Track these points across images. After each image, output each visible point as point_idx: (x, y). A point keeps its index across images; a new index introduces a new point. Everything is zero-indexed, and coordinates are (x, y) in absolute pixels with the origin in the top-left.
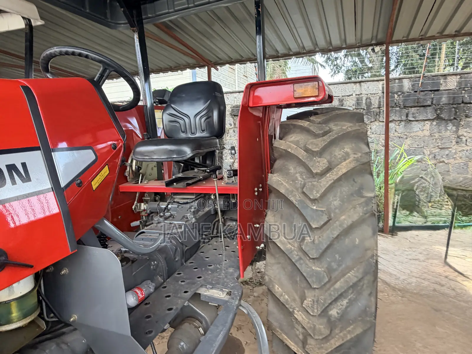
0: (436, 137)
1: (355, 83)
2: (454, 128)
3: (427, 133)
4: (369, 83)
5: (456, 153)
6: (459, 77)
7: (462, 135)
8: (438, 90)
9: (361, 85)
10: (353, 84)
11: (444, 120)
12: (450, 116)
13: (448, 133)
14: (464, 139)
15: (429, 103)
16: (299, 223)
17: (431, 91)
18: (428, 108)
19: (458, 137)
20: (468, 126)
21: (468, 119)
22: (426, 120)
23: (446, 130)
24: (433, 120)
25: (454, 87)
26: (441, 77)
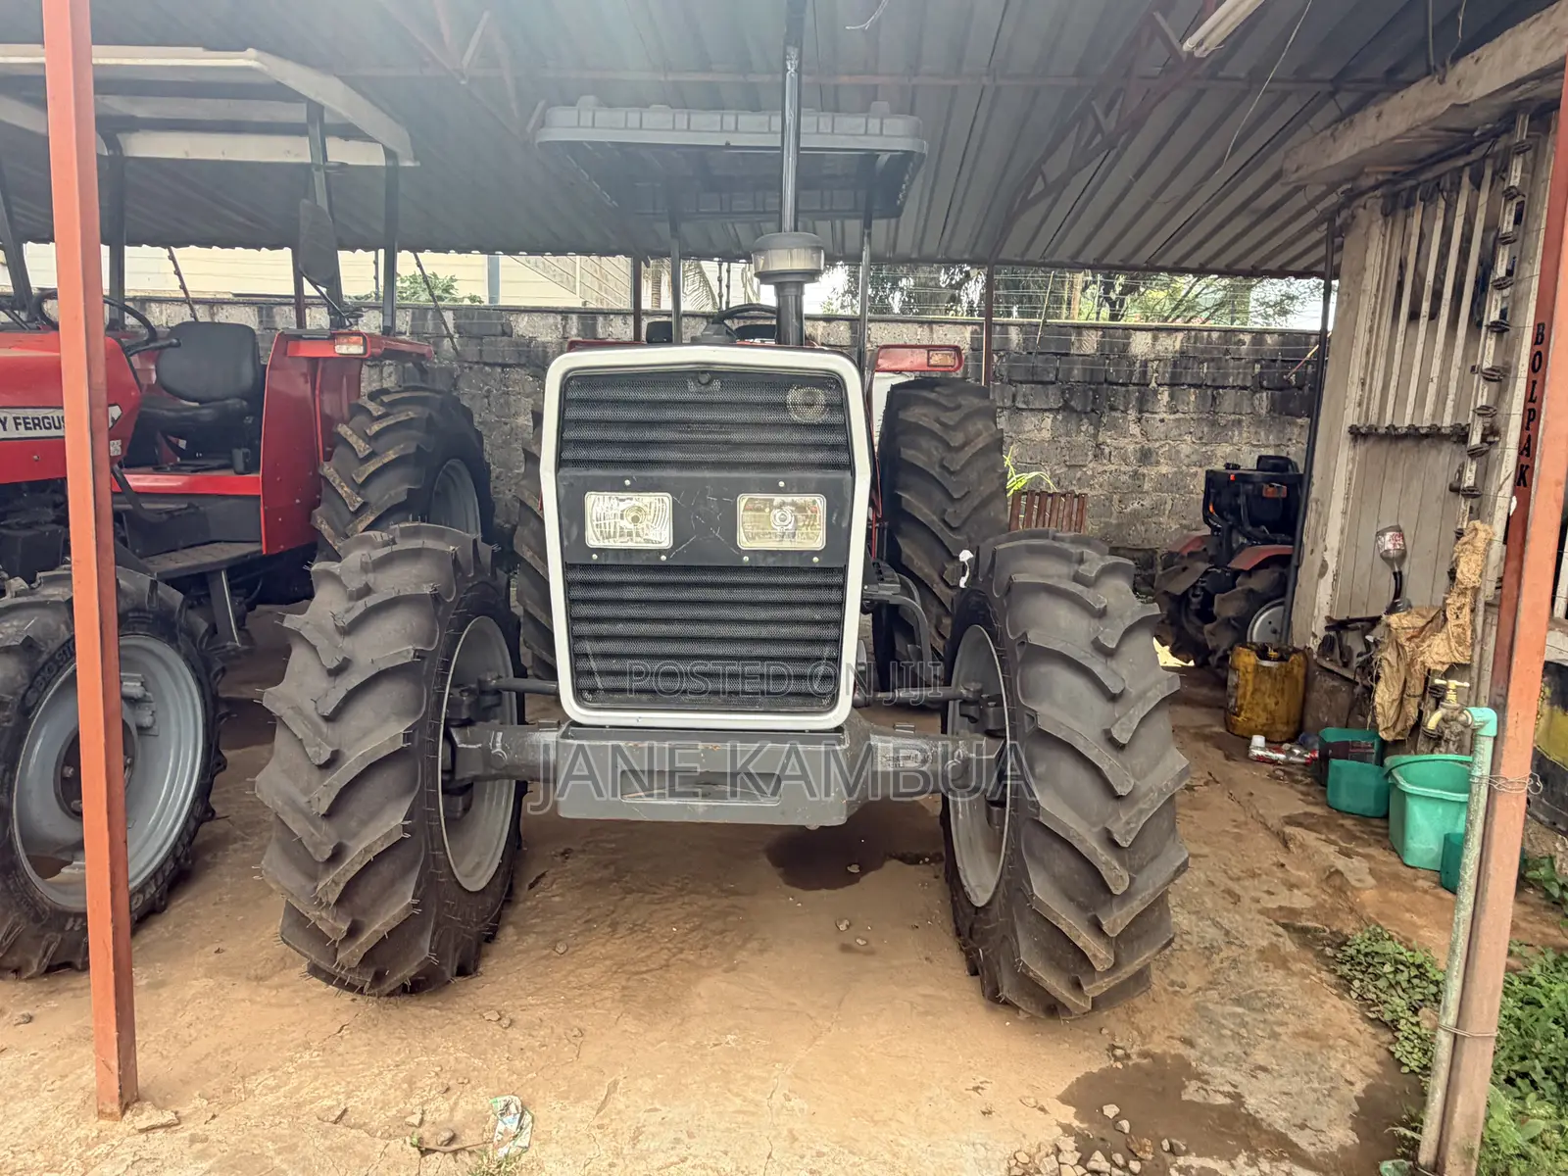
0: (1062, 444)
1: (921, 323)
2: (1091, 430)
3: (1046, 435)
4: (948, 326)
5: (1093, 477)
6: (1100, 333)
7: (1103, 443)
8: (1067, 355)
9: (931, 330)
10: (916, 326)
11: (1076, 411)
12: (1085, 406)
13: (1081, 438)
14: (1107, 450)
15: (1052, 377)
16: (938, 496)
17: (1056, 354)
18: (1051, 387)
19: (1098, 446)
20: (1113, 426)
21: (1113, 414)
22: (1046, 410)
23: (1079, 431)
24: (1058, 410)
25: (1092, 351)
26: (1072, 330)
